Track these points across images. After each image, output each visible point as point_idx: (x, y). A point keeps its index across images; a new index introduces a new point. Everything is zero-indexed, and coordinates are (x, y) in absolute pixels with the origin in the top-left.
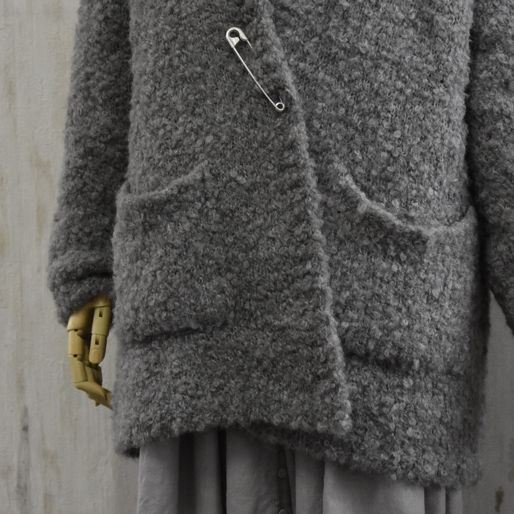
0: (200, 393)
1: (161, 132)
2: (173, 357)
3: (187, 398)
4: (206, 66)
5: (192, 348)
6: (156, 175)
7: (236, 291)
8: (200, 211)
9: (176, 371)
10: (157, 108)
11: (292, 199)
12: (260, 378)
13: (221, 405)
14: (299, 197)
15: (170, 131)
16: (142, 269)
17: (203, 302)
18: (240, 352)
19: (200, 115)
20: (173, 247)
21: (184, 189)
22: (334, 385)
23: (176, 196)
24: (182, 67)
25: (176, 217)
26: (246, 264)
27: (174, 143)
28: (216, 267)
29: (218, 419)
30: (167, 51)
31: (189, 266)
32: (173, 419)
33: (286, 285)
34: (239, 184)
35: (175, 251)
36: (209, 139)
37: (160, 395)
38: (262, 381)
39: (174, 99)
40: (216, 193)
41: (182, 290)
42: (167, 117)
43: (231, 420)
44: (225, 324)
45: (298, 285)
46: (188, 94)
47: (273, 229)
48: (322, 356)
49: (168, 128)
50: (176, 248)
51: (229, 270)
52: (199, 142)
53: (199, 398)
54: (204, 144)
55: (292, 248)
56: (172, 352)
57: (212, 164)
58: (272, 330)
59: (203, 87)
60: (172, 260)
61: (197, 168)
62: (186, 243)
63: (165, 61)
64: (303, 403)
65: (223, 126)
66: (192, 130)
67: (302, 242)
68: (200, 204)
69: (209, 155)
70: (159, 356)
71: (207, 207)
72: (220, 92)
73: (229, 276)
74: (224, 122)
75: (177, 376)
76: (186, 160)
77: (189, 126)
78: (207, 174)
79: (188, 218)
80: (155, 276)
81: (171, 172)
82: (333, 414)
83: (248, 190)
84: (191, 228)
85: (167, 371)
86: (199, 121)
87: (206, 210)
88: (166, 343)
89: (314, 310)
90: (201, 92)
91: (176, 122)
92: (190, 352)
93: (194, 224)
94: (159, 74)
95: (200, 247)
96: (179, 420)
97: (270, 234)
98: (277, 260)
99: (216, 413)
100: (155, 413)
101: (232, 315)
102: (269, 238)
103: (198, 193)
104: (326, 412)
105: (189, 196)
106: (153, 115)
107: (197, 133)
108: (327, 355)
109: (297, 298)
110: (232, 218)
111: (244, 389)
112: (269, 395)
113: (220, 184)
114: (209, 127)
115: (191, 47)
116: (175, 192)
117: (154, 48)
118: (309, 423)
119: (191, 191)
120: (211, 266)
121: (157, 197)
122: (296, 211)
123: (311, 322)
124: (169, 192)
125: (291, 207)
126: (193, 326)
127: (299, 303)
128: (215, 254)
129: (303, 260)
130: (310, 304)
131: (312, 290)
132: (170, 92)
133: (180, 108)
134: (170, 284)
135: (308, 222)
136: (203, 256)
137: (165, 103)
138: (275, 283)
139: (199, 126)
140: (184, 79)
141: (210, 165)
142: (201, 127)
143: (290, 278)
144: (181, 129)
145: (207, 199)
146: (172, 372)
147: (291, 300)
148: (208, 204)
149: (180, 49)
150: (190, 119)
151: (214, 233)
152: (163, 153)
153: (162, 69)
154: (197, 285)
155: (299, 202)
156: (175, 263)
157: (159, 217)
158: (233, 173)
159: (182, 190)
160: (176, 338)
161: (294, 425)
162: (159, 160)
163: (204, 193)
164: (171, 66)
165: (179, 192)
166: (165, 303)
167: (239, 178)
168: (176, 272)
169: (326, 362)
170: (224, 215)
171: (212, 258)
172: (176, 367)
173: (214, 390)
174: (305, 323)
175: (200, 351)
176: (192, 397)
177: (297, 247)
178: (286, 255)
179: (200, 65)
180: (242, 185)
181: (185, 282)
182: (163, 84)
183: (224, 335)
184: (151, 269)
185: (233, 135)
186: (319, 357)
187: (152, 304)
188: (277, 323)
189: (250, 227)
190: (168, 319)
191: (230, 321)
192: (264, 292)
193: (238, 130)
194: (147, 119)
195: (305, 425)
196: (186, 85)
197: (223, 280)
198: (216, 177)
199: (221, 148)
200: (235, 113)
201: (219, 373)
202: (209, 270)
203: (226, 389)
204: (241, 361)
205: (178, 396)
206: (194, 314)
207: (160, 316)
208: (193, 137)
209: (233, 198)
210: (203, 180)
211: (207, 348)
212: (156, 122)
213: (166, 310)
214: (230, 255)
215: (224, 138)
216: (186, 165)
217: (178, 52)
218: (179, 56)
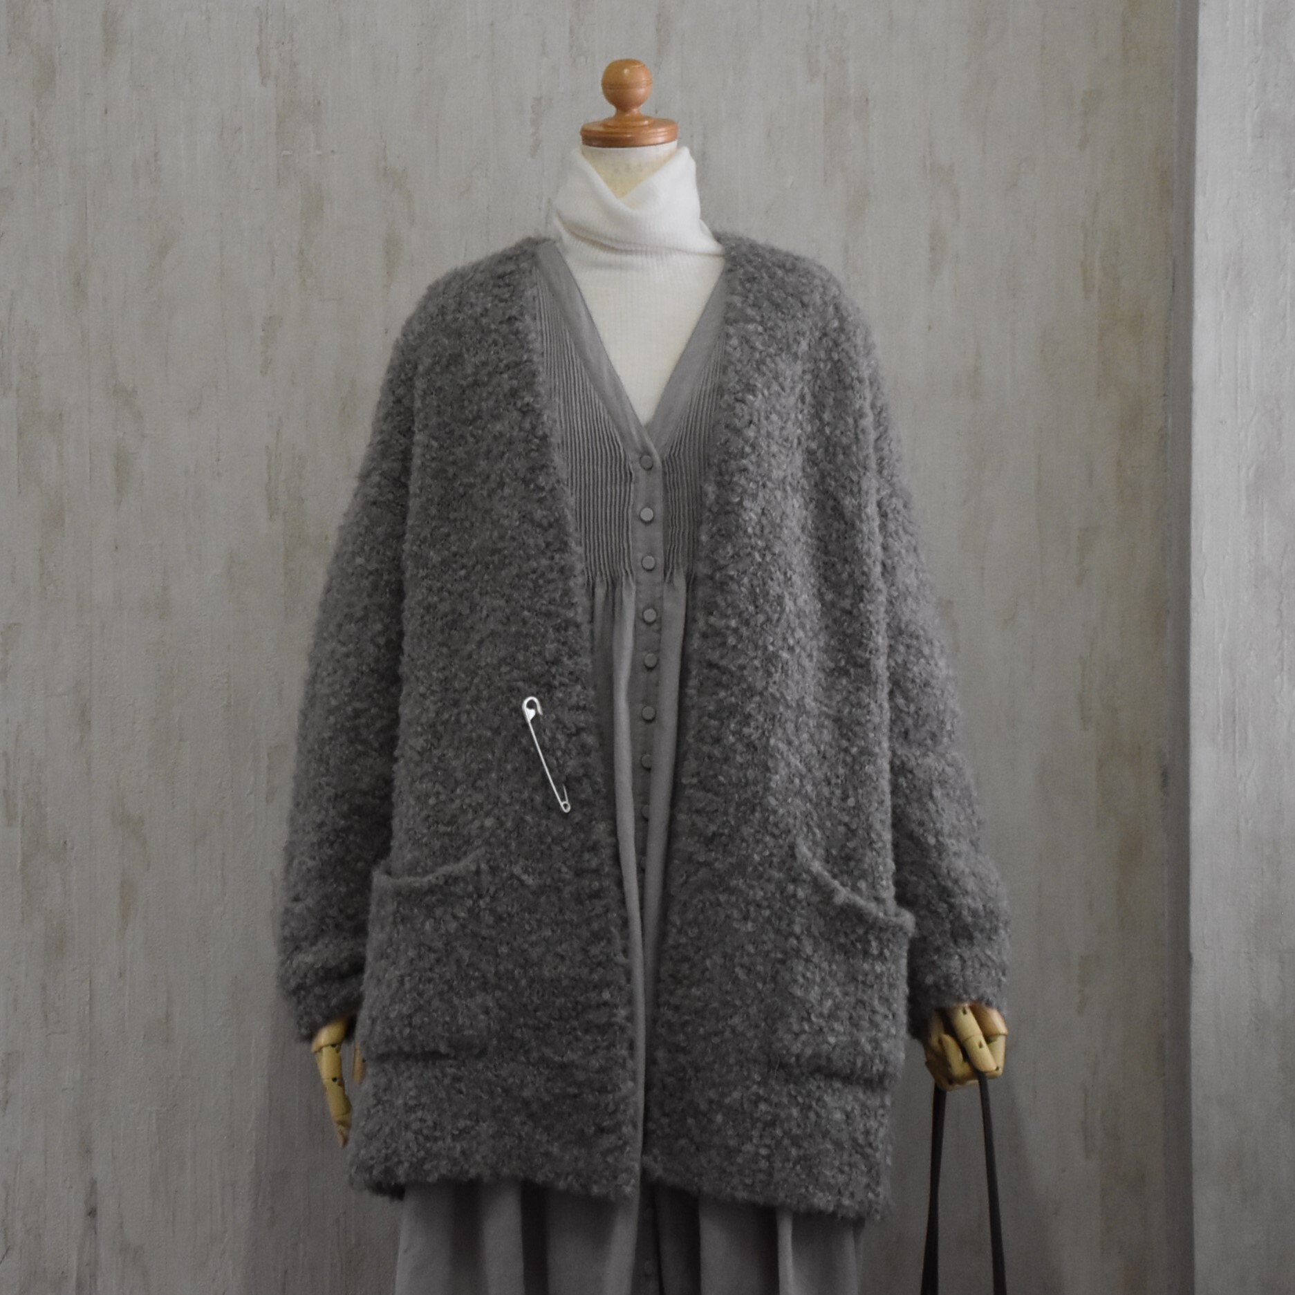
0: (438, 1134)
1: (432, 801)
2: (410, 1084)
3: (421, 1138)
4: (497, 731)
5: (436, 1077)
6: (417, 853)
7: (504, 1014)
8: (470, 911)
9: (412, 1103)
10: (430, 770)
11: (591, 911)
12: (524, 1123)
13: (463, 1152)
14: (599, 910)
15: (444, 802)
16: (386, 970)
17: (460, 1022)
18: (499, 1090)
19: (481, 789)
20: (430, 949)
21: (451, 880)
22: (621, 1142)
23: (441, 887)
24: (469, 727)
25: (438, 912)
26: (523, 982)
27: (448, 818)
28: (482, 980)
29: (457, 1169)
30: (456, 703)
31: (448, 976)
32: (400, 1162)
33: (574, 1014)
34: (522, 883)
35: (433, 956)
36: (489, 822)
37: (387, 1130)
38: (526, 1128)
39: (454, 763)
40: (492, 890)
41: (436, 1003)
42: (442, 783)
43: (473, 1172)
44: (483, 1052)
45: (590, 1016)
46: (472, 762)
47: (563, 946)
48: (611, 1104)
49: (443, 797)
50: (434, 952)
51: (498, 987)
52: (477, 823)
53: (436, 1139)
54: (482, 827)
55: (586, 971)
56: (410, 1078)
57: (491, 854)
58: (548, 1067)
59: (490, 756)
60: (428, 966)
61: (471, 856)
62: (449, 948)
63: (451, 716)
64: (577, 1159)
65: (507, 808)
66: (470, 806)
67: (599, 964)
68: (471, 902)
69: (488, 843)
70: (390, 1081)
71: (479, 906)
72: (509, 767)
73: (498, 994)
74: (510, 804)
75: (410, 1109)
76: (460, 842)
77: (467, 801)
78: (484, 866)
79: (455, 917)
80: (402, 982)
81: (438, 853)
82: (615, 1178)
83: (534, 893)
84: (457, 930)
85: (400, 1102)
86: (479, 797)
87: (477, 910)
88: (403, 1066)
89: (608, 1048)
90: (487, 761)
91: (453, 791)
92: (434, 1081)
93: (461, 925)
94: (440, 728)
95: (466, 955)
96: (406, 1165)
97: (559, 949)
98: (565, 983)
99: (455, 1162)
100: (379, 1151)
101: (495, 1042)
102: (557, 954)
103: (470, 888)
104: (607, 1173)
105: (458, 889)
106: (422, 777)
107: (475, 812)
108: (617, 1105)
109: (586, 1031)
110: (509, 924)
111: (498, 1135)
112: (533, 1145)
113: (497, 880)
114: (490, 807)
115: (484, 705)
116: (441, 882)
117: (438, 696)
118: (581, 1185)
119: (462, 885)
120: (475, 979)
121: (417, 885)
122: (595, 926)
123: (603, 1062)
124: (434, 881)
125: (588, 922)
126: (443, 1049)
127: (588, 1037)
128: (483, 965)
129: (599, 987)
130: (603, 1041)
131: (610, 1025)
132: (450, 753)
133: (459, 775)
134: (421, 994)
135: (609, 941)
136: (468, 965)
137: (442, 765)
138: (560, 1010)
139: (478, 804)
140: (470, 741)
141: (488, 855)
142: (481, 805)
143: (580, 1007)
144: (458, 802)
145: (480, 897)
146: (405, 1104)
147: (579, 1033)
148: (481, 902)
149: (471, 703)
150: (469, 792)
151: (484, 939)
152: (429, 828)
153: (445, 723)
154: (456, 1001)
155: (598, 916)
156: (431, 969)
157: (416, 910)
158: (517, 870)
159: (450, 881)
160: (417, 1061)
161: (562, 1185)
162: (423, 836)
163: (477, 889)
164: (458, 721)
165: (446, 882)
166: (410, 1016)
167: (525, 877)
168: (430, 980)
169: (615, 1112)
170: (499, 919)
171: (478, 970)
172: (411, 1098)
173: (456, 1132)
174: (595, 1063)
175: (447, 1081)
176: (427, 1138)
177: (592, 971)
178: (577, 977)
179: (490, 728)
180: (528, 887)
181: (441, 994)
182: (444, 742)
183: (480, 1066)
184: (397, 973)
185: (520, 822)
186: (607, 1105)
187: (393, 1015)
188: (557, 1058)
189: (534, 938)
190: (412, 1037)
191: (490, 1049)
192: (545, 1019)
193: (528, 818)
194: (413, 781)
195: (576, 1186)
196: (471, 749)
197: (489, 998)
198: (494, 870)
199: (503, 836)
200: (526, 795)
201: (466, 1112)
202: (473, 983)
203: (473, 1133)
204: (499, 1100)
205: (410, 1135)
206: (447, 1035)
207: (401, 1032)
208: (470, 816)
209: (513, 900)
210: (478, 872)
211: (457, 1079)
212: (425, 786)
213: (410, 1025)
214: (501, 968)
215: (509, 824)
216: (459, 848)
217: (468, 707)
218: (468, 712)
